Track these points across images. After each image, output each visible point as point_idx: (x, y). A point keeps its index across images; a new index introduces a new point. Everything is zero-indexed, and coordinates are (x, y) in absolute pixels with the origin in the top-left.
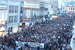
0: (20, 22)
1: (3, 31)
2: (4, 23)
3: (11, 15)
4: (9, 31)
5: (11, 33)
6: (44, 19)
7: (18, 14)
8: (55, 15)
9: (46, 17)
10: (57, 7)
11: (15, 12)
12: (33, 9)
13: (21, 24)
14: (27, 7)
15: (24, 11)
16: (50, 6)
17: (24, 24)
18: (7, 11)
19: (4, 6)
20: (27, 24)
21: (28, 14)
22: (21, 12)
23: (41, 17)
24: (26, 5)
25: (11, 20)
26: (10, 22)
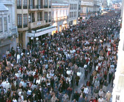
0: (79, 16)
1: (66, 24)
2: (66, 18)
3: (72, 11)
4: (70, 24)
5: (71, 25)
6: (97, 14)
7: (77, 10)
8: (105, 11)
9: (98, 12)
10: (106, 4)
11: (75, 9)
12: (88, 6)
13: (79, 18)
14: (84, 4)
15: (81, 8)
16: (101, 4)
17: (81, 18)
18: (68, 8)
19: (66, 5)
20: (84, 18)
21: (84, 10)
22: (79, 9)
23: (95, 12)
24: (83, 3)
25: (71, 15)
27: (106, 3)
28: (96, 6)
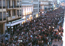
0: (39, 12)
1: (31, 17)
2: (31, 13)
4: (34, 17)
6: (51, 10)
7: (38, 8)
8: (56, 7)
9: (52, 8)
12: (45, 5)
17: (41, 13)
18: (33, 7)
19: (31, 5)
21: (43, 8)
22: (40, 7)
23: (49, 9)
24: (42, 3)
26: (34, 12)
27: (56, 2)
28: (50, 5)
